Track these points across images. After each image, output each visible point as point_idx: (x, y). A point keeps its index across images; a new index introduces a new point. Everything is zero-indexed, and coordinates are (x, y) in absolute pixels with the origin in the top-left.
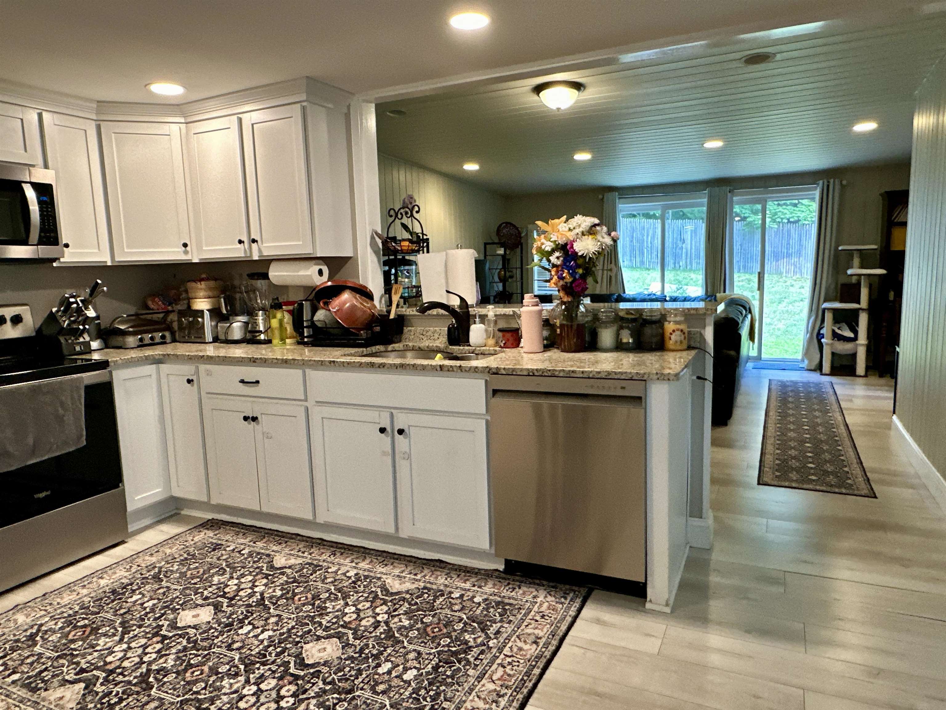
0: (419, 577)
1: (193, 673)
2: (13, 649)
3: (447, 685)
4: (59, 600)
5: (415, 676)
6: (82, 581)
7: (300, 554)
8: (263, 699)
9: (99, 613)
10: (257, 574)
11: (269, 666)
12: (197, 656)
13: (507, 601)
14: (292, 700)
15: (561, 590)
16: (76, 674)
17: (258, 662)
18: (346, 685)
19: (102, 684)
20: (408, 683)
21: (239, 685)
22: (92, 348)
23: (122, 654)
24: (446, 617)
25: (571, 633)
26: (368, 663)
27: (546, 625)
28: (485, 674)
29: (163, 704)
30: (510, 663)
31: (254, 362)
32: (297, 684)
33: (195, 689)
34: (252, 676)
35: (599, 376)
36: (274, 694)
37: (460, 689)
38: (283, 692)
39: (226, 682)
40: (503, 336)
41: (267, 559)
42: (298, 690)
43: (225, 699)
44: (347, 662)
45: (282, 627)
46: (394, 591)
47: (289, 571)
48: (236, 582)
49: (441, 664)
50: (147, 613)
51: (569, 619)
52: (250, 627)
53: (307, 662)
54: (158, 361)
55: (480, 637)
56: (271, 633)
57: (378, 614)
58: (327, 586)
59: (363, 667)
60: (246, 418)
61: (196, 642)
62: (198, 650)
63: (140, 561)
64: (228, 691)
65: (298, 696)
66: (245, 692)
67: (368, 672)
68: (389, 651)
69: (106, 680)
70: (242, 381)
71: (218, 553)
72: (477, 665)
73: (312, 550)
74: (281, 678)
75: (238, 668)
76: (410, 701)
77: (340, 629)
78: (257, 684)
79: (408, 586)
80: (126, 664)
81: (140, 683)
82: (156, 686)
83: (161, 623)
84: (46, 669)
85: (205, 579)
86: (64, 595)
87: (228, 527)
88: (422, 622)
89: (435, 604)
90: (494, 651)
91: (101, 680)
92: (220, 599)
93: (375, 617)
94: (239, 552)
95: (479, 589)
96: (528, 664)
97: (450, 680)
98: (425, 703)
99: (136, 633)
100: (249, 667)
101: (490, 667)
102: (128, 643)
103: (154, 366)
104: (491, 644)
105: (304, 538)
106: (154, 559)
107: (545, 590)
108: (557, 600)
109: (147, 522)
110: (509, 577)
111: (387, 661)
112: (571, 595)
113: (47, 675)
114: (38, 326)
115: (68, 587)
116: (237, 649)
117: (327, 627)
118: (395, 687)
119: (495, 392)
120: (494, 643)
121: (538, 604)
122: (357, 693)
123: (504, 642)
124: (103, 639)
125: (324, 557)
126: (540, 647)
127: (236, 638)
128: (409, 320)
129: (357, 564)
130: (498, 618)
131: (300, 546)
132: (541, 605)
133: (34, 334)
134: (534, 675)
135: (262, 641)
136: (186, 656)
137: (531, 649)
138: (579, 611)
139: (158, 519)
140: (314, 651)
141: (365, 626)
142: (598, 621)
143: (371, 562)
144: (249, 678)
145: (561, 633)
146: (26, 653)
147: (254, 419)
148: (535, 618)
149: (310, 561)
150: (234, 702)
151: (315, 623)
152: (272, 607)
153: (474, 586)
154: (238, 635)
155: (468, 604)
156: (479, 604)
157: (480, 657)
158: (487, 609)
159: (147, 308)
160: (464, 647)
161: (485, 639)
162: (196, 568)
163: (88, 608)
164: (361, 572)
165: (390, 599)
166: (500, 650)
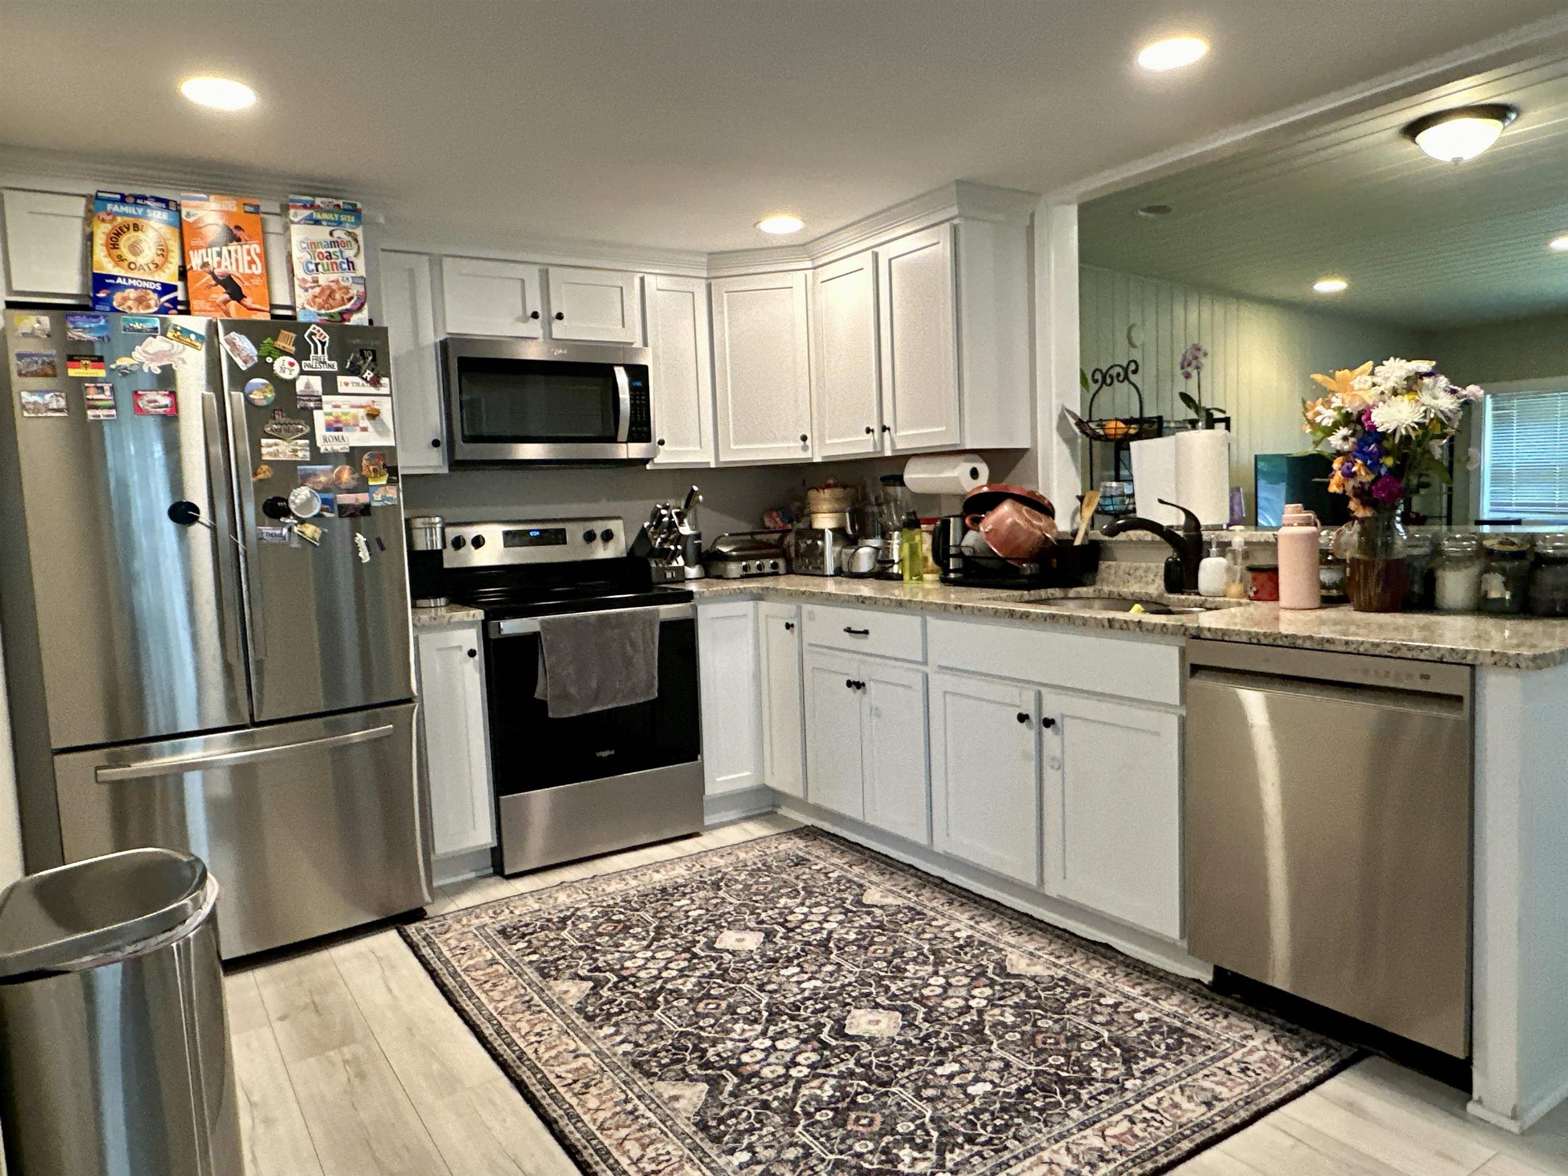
0: (1062, 962)
1: (708, 1004)
2: (542, 928)
3: (1028, 1119)
4: (605, 886)
5: (986, 1093)
6: (635, 871)
7: (904, 893)
8: (772, 1059)
9: (637, 910)
10: (837, 907)
11: (797, 1023)
12: (720, 986)
13: (1191, 1030)
14: (806, 1071)
15: (1303, 1038)
16: (590, 971)
17: (787, 1014)
18: (884, 1075)
19: (610, 989)
20: (972, 1098)
21: (752, 1033)
22: (689, 577)
23: (642, 962)
24: (1076, 1028)
25: (1284, 1109)
26: (928, 1055)
27: (1241, 1084)
28: (1095, 1123)
29: (660, 1029)
30: (1145, 1120)
31: (863, 602)
32: (822, 1055)
33: (701, 1024)
34: (772, 1028)
35: (1377, 653)
36: (788, 1058)
37: (1044, 1130)
38: (800, 1059)
39: (738, 1027)
40: (1254, 579)
41: (858, 891)
42: (819, 1061)
43: (730, 1045)
44: (899, 1047)
45: (836, 980)
46: (1015, 972)
47: (878, 912)
48: (805, 910)
49: (1033, 1088)
50: (688, 923)
51: (1293, 1086)
52: (797, 969)
53: (847, 1031)
54: (758, 597)
55: (1116, 1069)
56: (818, 983)
57: (974, 997)
58: (920, 943)
59: (917, 1058)
60: (849, 684)
61: (726, 970)
62: (724, 980)
63: (706, 860)
64: (737, 1037)
65: (816, 1069)
66: (756, 1044)
67: (921, 1068)
68: (965, 1049)
69: (616, 985)
70: (849, 630)
71: (799, 870)
72: (1089, 1107)
73: (924, 891)
74: (805, 1041)
75: (760, 1012)
76: (963, 1122)
77: (911, 1003)
78: (774, 1039)
79: (1039, 970)
80: (643, 974)
81: (648, 999)
82: (662, 1007)
83: (697, 938)
84: (564, 958)
85: (770, 900)
86: (613, 883)
87: (825, 840)
88: (1034, 1025)
89: (1068, 1006)
90: (1129, 1095)
91: (610, 985)
92: (777, 927)
93: (967, 1000)
94: (826, 874)
95: (1151, 1002)
96: (1178, 1131)
97: (1036, 1114)
98: (982, 1131)
99: (666, 942)
100: (774, 1015)
101: (1110, 1115)
102: (654, 952)
103: (751, 603)
104: (1129, 1084)
105: (919, 874)
106: (722, 862)
107: (1272, 1031)
108: (1287, 1053)
109: (732, 815)
110: (1215, 996)
111: (955, 1061)
112: (1319, 1052)
113: (562, 964)
114: (631, 543)
115: (620, 875)
116: (770, 992)
117: (894, 995)
118: (949, 1098)
119: (1195, 669)
120: (1135, 1085)
121: (1245, 1050)
122: (893, 1089)
123: (1154, 1088)
124: (631, 940)
125: (935, 904)
126: (1213, 1112)
127: (774, 978)
128: (1110, 549)
129: (977, 923)
130: (1162, 1051)
131: (909, 883)
132: (1251, 1052)
133: (625, 555)
134: (1179, 1149)
135: (803, 990)
136: (708, 983)
137: (1194, 1111)
138: (1320, 1080)
139: (749, 814)
140: (864, 1021)
141: (948, 1008)
142: (1351, 1106)
143: (1000, 924)
144: (767, 1029)
145: (1263, 1103)
146: (552, 935)
147: (859, 685)
148: (1228, 1069)
149: (912, 905)
150: (738, 1051)
151: (882, 986)
152: (835, 952)
153: (1146, 995)
154: (778, 975)
155: (1121, 1019)
156: (1140, 1023)
157: (1100, 1097)
158: (1149, 1035)
159: (764, 526)
160: (1081, 1075)
161: (1123, 1074)
162: (766, 883)
163: (630, 902)
164: (977, 935)
165: (1002, 981)
166: (1140, 1097)
